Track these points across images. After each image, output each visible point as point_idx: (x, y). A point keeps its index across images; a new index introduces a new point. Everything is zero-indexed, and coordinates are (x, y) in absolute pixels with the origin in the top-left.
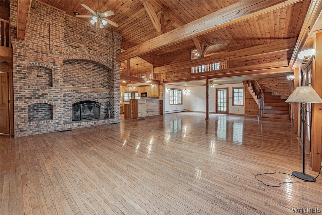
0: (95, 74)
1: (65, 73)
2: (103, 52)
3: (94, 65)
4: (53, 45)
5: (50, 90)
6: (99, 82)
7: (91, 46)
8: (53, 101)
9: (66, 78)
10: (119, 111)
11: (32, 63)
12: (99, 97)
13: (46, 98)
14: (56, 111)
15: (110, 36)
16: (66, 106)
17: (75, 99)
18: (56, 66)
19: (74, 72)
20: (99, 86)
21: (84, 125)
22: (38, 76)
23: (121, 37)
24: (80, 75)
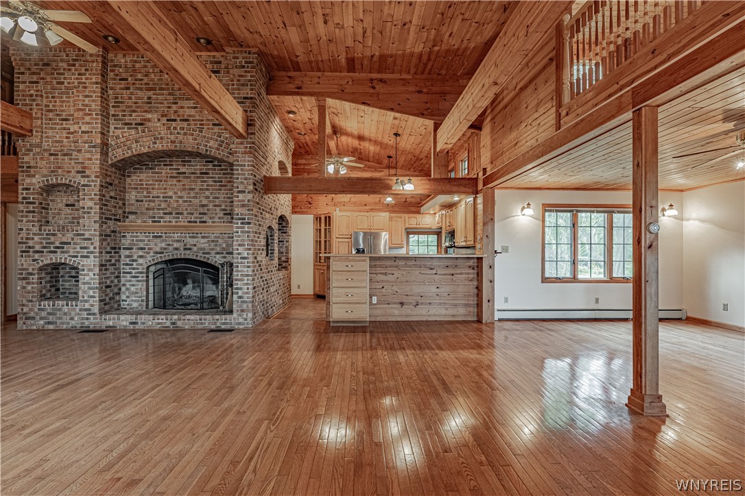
0: (207, 185)
1: (138, 192)
2: (208, 120)
3: (206, 162)
4: (80, 132)
5: (75, 235)
6: (220, 206)
7: (176, 112)
8: (79, 258)
9: (139, 203)
10: (247, 293)
11: (45, 179)
12: (212, 249)
13: (67, 252)
14: (85, 281)
15: (223, 66)
16: (134, 271)
17: (152, 254)
18: (86, 179)
19: (157, 186)
20: (220, 218)
21: (144, 323)
22: (67, 205)
23: (254, 58)
24: (170, 194)
